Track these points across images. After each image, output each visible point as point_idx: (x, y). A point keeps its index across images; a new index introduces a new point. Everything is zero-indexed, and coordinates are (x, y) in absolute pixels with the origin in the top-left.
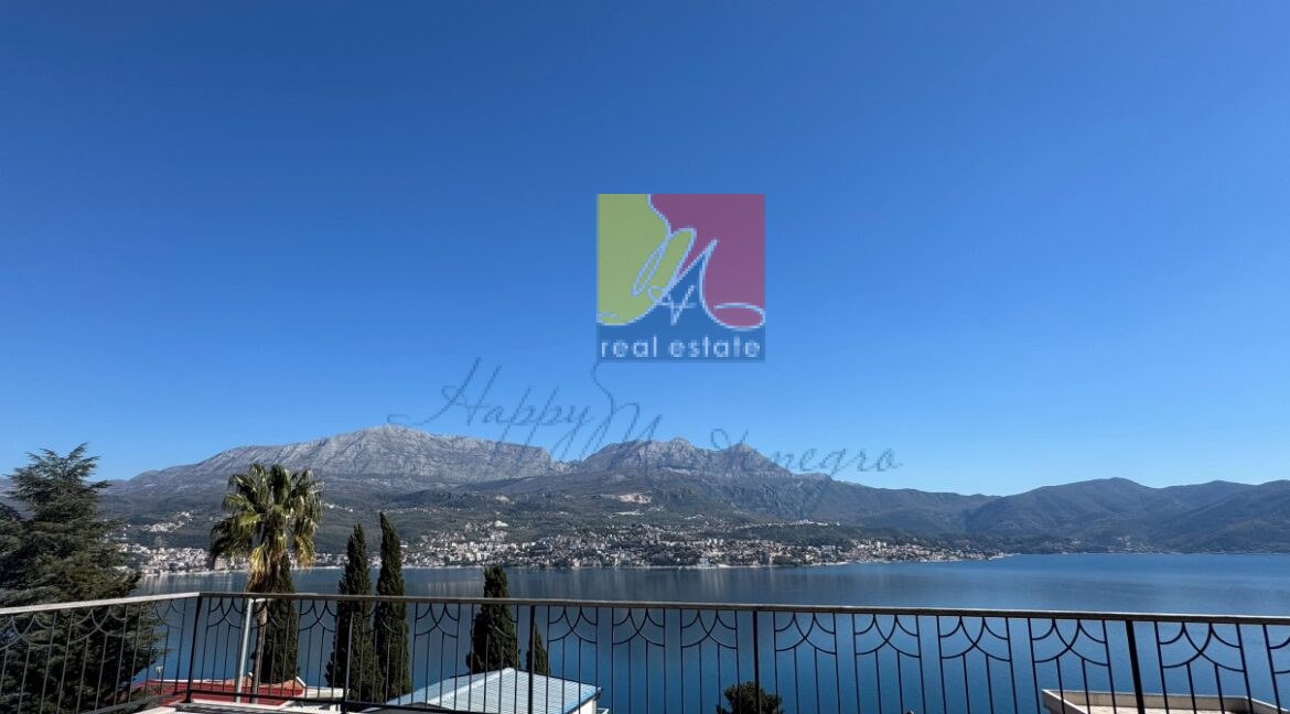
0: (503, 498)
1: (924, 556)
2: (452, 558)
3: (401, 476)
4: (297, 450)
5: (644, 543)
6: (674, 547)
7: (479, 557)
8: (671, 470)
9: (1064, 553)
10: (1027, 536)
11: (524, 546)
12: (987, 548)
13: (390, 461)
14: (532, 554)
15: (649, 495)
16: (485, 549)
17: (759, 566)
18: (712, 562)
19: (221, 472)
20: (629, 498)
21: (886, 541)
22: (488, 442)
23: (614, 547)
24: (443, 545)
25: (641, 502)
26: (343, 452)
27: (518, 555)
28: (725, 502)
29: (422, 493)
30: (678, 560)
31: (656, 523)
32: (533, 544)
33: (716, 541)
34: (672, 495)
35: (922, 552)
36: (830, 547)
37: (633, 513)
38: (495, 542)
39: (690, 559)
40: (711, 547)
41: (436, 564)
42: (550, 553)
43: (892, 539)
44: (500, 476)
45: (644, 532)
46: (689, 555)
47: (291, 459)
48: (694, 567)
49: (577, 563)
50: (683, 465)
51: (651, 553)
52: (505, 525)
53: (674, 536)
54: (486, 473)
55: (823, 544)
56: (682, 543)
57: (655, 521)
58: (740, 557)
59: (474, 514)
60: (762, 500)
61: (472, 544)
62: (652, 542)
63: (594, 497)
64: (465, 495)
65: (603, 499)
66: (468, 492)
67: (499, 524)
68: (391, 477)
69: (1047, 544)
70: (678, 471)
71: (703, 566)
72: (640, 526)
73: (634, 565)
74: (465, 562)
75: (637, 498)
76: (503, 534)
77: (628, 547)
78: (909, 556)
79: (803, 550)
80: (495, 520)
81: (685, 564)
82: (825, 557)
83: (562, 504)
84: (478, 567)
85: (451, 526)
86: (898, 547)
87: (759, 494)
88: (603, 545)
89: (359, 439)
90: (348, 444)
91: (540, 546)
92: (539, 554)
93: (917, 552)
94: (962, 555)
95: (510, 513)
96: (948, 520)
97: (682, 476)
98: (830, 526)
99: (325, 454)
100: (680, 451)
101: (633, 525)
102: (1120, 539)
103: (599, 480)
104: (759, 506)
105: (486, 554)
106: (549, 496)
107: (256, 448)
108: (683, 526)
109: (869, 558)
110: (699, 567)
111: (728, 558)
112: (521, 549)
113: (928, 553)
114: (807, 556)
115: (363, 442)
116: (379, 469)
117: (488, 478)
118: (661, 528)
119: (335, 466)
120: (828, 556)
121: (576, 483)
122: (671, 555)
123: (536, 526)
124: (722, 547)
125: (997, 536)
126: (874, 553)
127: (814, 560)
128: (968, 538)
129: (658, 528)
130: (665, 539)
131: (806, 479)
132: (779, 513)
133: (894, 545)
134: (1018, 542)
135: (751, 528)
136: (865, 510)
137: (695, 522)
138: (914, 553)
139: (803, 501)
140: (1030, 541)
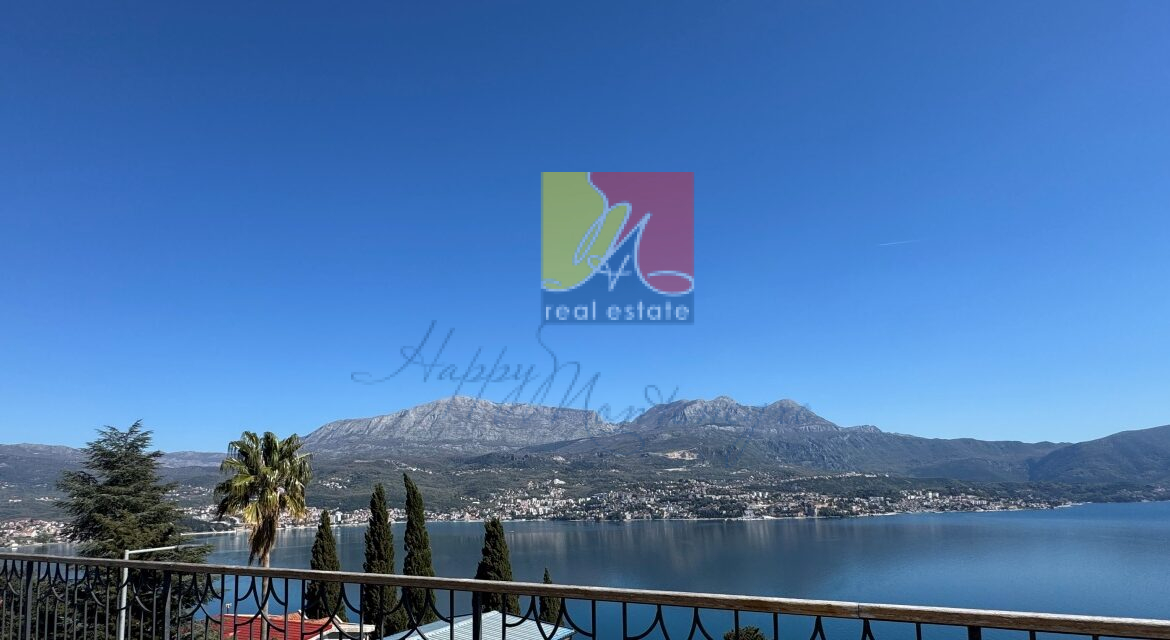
0: (560, 459)
1: (980, 506)
2: (518, 513)
3: (470, 441)
4: (383, 421)
5: (690, 497)
6: (719, 500)
7: (541, 512)
8: (717, 427)
9: (1145, 501)
10: (1100, 484)
11: (580, 501)
12: (1053, 497)
13: (460, 428)
14: (587, 508)
15: (695, 452)
16: (546, 504)
17: (805, 517)
18: (757, 514)
19: (324, 443)
20: (676, 455)
21: (938, 491)
22: (545, 407)
23: (663, 501)
24: (509, 501)
25: (687, 459)
26: (420, 422)
27: (575, 509)
28: (770, 456)
29: (489, 456)
30: (724, 512)
31: (701, 478)
32: (588, 499)
33: (760, 494)
34: (717, 452)
35: (978, 502)
36: (878, 498)
37: (680, 469)
38: (554, 498)
39: (735, 511)
40: (756, 500)
41: (504, 517)
42: (604, 507)
43: (946, 490)
44: (557, 439)
45: (691, 487)
46: (735, 508)
47: (378, 429)
49: (628, 516)
50: (728, 423)
51: (698, 505)
52: (563, 482)
53: (720, 490)
54: (544, 436)
55: (871, 495)
56: (728, 496)
57: (701, 476)
58: (785, 509)
59: (535, 473)
60: (808, 453)
61: (534, 500)
62: (698, 496)
63: (643, 456)
64: (526, 456)
65: (651, 456)
66: (529, 454)
67: (557, 481)
68: (462, 442)
69: (1125, 492)
70: (723, 428)
71: (748, 518)
72: (687, 481)
73: (681, 517)
74: (529, 516)
75: (683, 455)
76: (561, 491)
77: (676, 500)
79: (850, 502)
80: (553, 478)
81: (731, 516)
82: (872, 508)
83: (614, 462)
84: (541, 520)
85: (516, 484)
86: (951, 497)
87: (803, 447)
88: (652, 500)
89: (434, 409)
90: (424, 414)
91: (594, 501)
92: (594, 508)
93: (973, 502)
94: (1024, 505)
95: (567, 472)
96: (1008, 469)
97: (727, 433)
98: (878, 477)
99: (406, 423)
100: (725, 409)
101: (680, 481)
103: (647, 439)
104: (805, 460)
105: (547, 509)
106: (601, 456)
107: (350, 421)
108: (728, 481)
109: (920, 508)
110: (745, 518)
111: (773, 510)
112: (577, 504)
113: (985, 502)
114: (854, 507)
115: (437, 412)
116: (451, 436)
117: (546, 441)
118: (707, 482)
119: (414, 434)
120: (876, 507)
121: (626, 443)
122: (717, 508)
123: (591, 483)
124: (767, 499)
125: (1064, 484)
126: (925, 504)
127: (861, 511)
128: (1031, 487)
129: (703, 483)
130: (711, 493)
131: (853, 432)
132: (825, 465)
133: (948, 495)
134: (1091, 491)
135: (795, 482)
136: (917, 461)
137: (740, 476)
138: (968, 503)
139: (851, 454)
140: (1104, 488)
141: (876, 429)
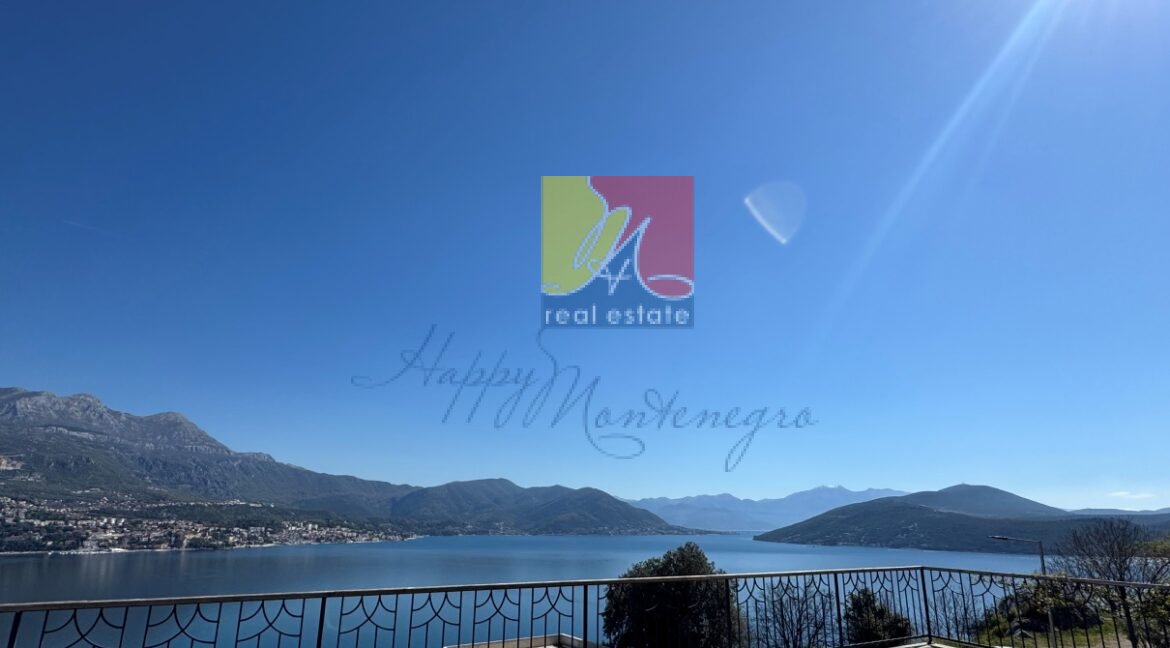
1: (351, 538)
6: (45, 527)
9: (460, 535)
12: (404, 530)
15: (19, 459)
17: (169, 549)
21: (318, 523)
28: (137, 475)
30: (50, 543)
31: (21, 496)
33: (113, 521)
34: (57, 462)
35: (350, 534)
36: (259, 529)
39: (68, 542)
40: (105, 528)
43: (324, 522)
46: (69, 538)
48: (73, 552)
50: (85, 428)
53: (50, 513)
55: (252, 526)
56: (62, 522)
57: (21, 492)
58: (144, 540)
60: (188, 476)
69: (450, 528)
70: (75, 433)
71: (88, 550)
79: (227, 532)
81: (60, 549)
86: (328, 529)
93: (345, 534)
94: (384, 537)
96: (377, 505)
97: (80, 440)
98: (263, 507)
100: (84, 410)
102: (497, 524)
104: (183, 483)
108: (67, 501)
109: (299, 538)
110: (81, 552)
111: (127, 540)
113: (355, 534)
114: (231, 538)
118: (29, 502)
120: (255, 538)
122: (38, 537)
124: (121, 527)
125: (413, 521)
126: (304, 535)
127: (238, 542)
128: (390, 522)
129: (23, 503)
130: (34, 517)
131: (246, 458)
132: (207, 492)
133: (325, 527)
134: (429, 526)
135: (165, 507)
136: (303, 494)
137: (88, 498)
138: (342, 535)
139: (239, 480)
140: (438, 525)
141: (270, 458)
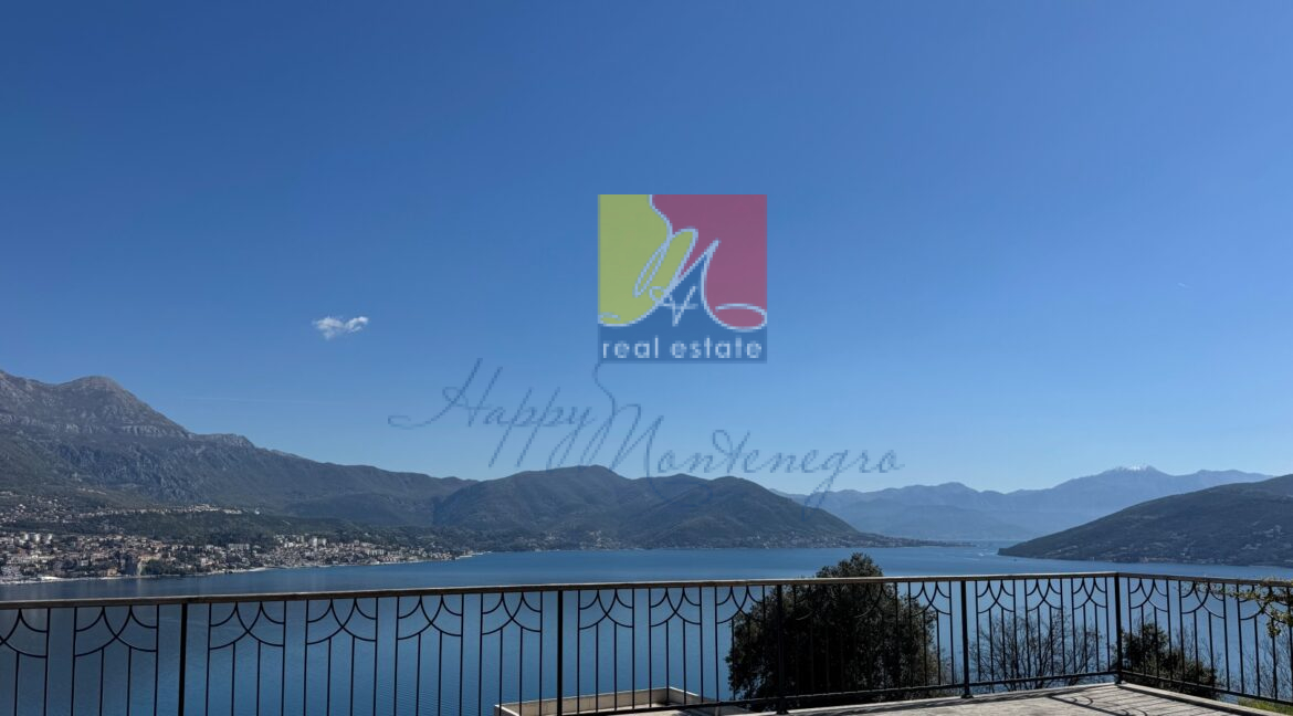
1: (376, 557)
9: (538, 550)
10: (501, 531)
21: (326, 537)
28: (60, 471)
33: (37, 538)
35: (375, 552)
36: (241, 546)
40: (27, 548)
43: (334, 534)
55: (232, 541)
58: (83, 563)
60: (133, 471)
71: (9, 579)
78: (357, 558)
79: (197, 551)
86: (342, 545)
87: (125, 460)
93: (368, 552)
94: (425, 555)
96: (412, 509)
98: (244, 514)
102: (592, 533)
104: (126, 482)
109: (300, 559)
111: (60, 565)
114: (203, 560)
120: (236, 559)
124: (51, 546)
125: (468, 530)
126: (307, 554)
127: (214, 566)
128: (433, 533)
131: (211, 443)
132: (161, 491)
133: (337, 542)
134: (491, 538)
135: (108, 517)
138: (363, 553)
139: (205, 476)
140: (504, 536)
141: (247, 441)
